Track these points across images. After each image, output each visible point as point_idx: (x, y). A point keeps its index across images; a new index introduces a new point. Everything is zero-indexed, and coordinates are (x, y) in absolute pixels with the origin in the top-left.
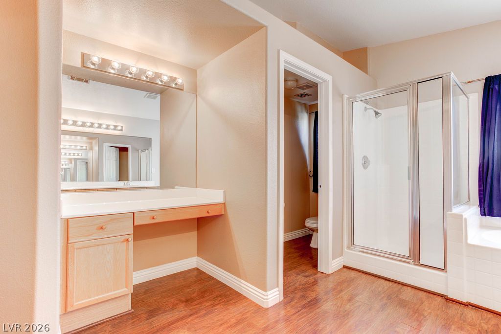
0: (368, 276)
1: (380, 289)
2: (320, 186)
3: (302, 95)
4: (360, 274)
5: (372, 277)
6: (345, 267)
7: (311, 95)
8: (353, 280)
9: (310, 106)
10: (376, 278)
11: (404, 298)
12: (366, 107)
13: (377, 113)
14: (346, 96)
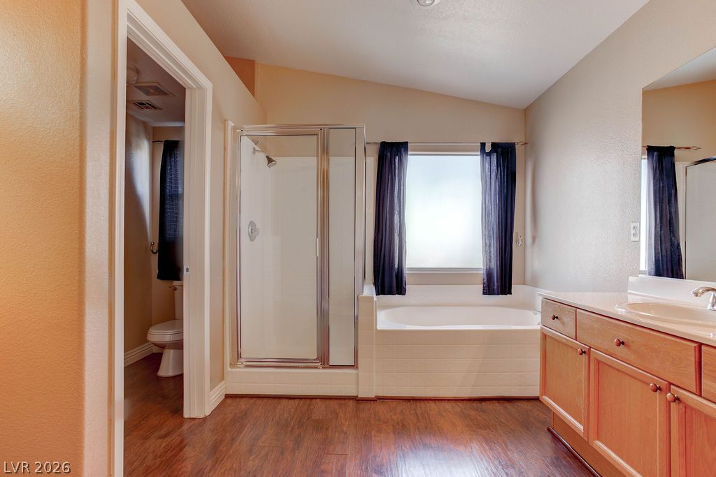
0: (265, 400)
1: (286, 415)
2: (187, 270)
3: (142, 104)
4: (253, 400)
5: (270, 401)
6: (228, 396)
7: (161, 109)
8: (246, 414)
9: (154, 128)
10: (276, 400)
11: (317, 418)
12: (254, 149)
13: (270, 160)
14: (231, 124)
